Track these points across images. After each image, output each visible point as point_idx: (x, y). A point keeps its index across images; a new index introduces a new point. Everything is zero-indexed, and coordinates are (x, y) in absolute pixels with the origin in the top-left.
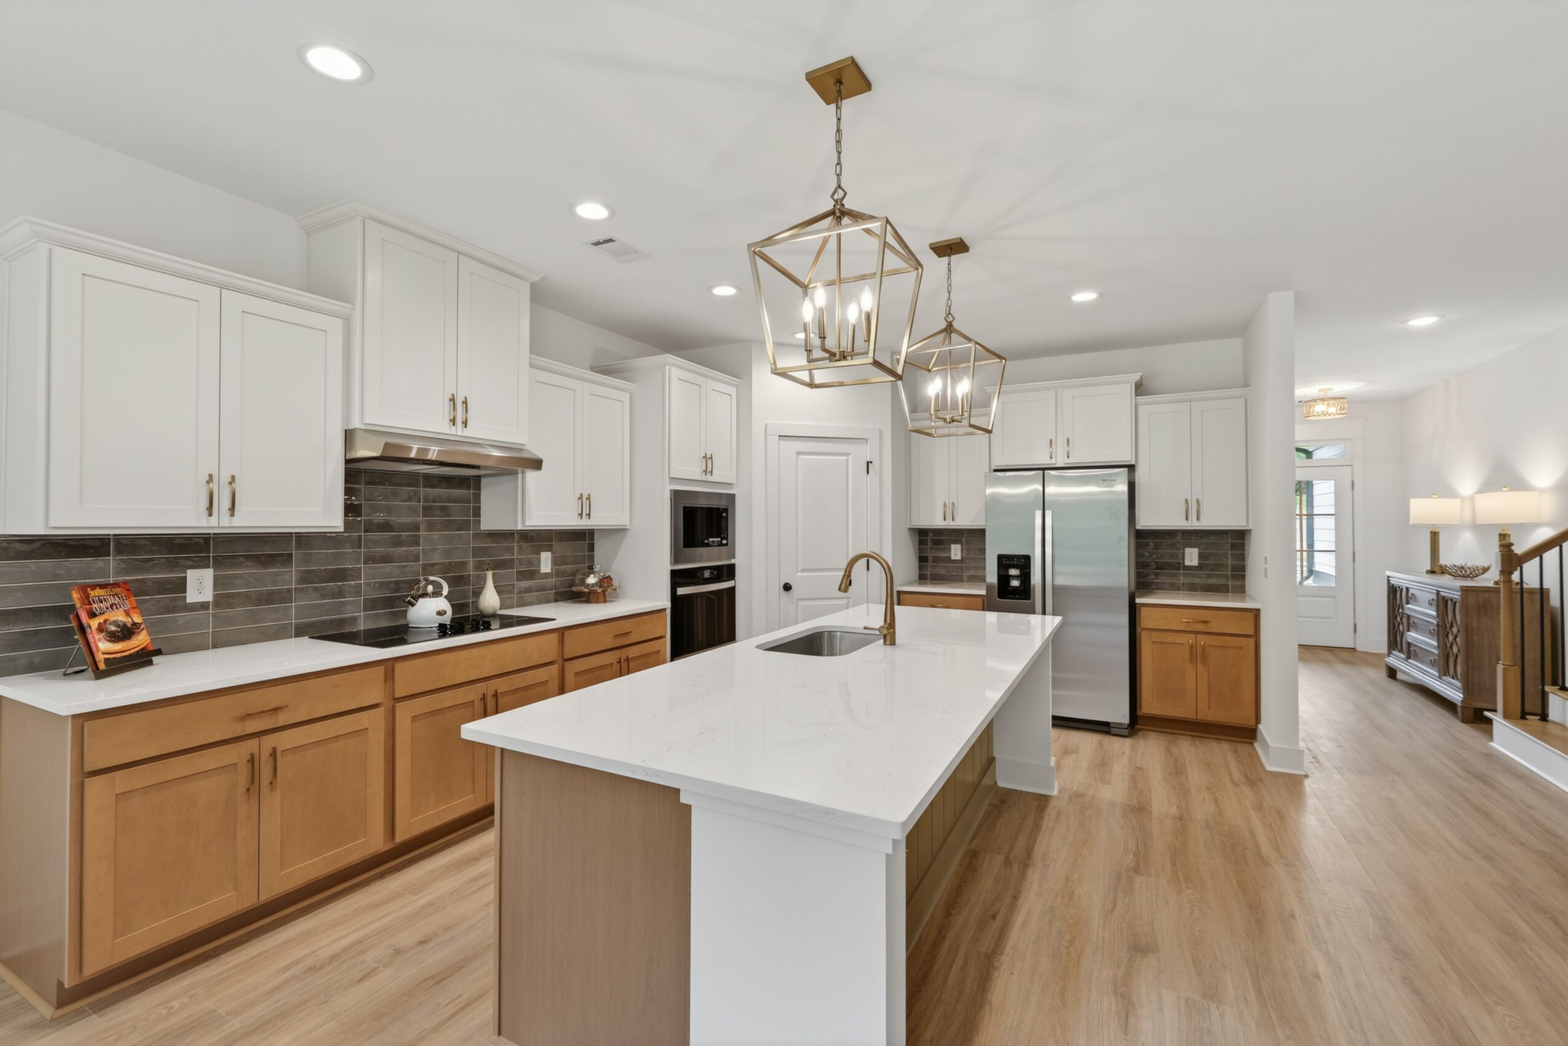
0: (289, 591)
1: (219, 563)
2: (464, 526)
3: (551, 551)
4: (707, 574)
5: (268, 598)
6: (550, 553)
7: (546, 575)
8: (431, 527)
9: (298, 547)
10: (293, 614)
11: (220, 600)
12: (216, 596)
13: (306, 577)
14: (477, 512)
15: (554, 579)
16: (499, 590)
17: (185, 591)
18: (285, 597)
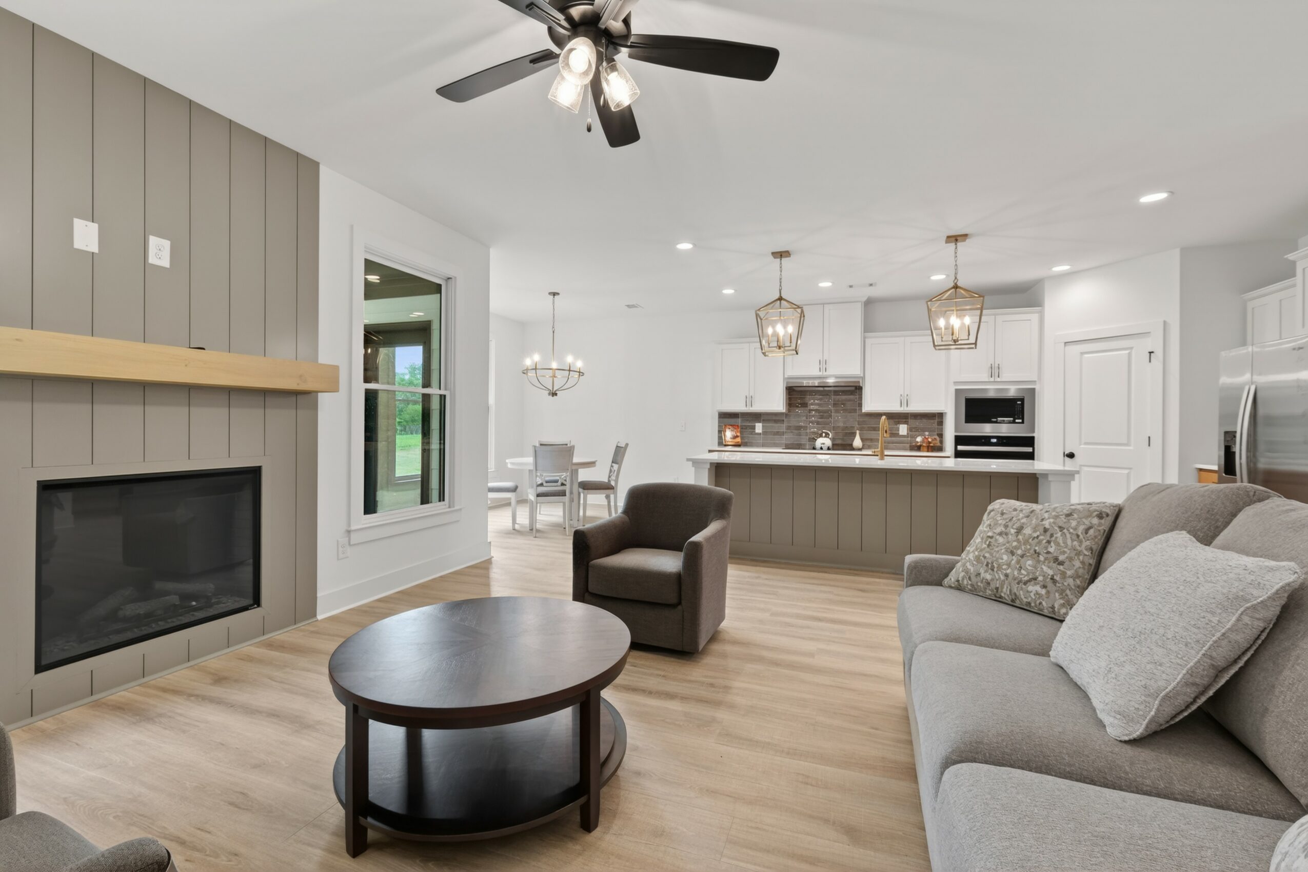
0: (783, 432)
1: (764, 421)
2: (855, 411)
3: (908, 424)
4: (994, 440)
5: (777, 433)
6: (906, 426)
7: (903, 436)
8: (837, 411)
9: (786, 417)
10: (785, 439)
11: (765, 433)
12: (763, 432)
13: (789, 428)
14: (860, 405)
15: (909, 439)
16: (862, 440)
17: (755, 429)
18: (783, 433)
